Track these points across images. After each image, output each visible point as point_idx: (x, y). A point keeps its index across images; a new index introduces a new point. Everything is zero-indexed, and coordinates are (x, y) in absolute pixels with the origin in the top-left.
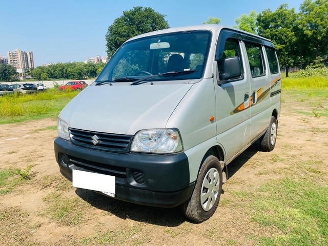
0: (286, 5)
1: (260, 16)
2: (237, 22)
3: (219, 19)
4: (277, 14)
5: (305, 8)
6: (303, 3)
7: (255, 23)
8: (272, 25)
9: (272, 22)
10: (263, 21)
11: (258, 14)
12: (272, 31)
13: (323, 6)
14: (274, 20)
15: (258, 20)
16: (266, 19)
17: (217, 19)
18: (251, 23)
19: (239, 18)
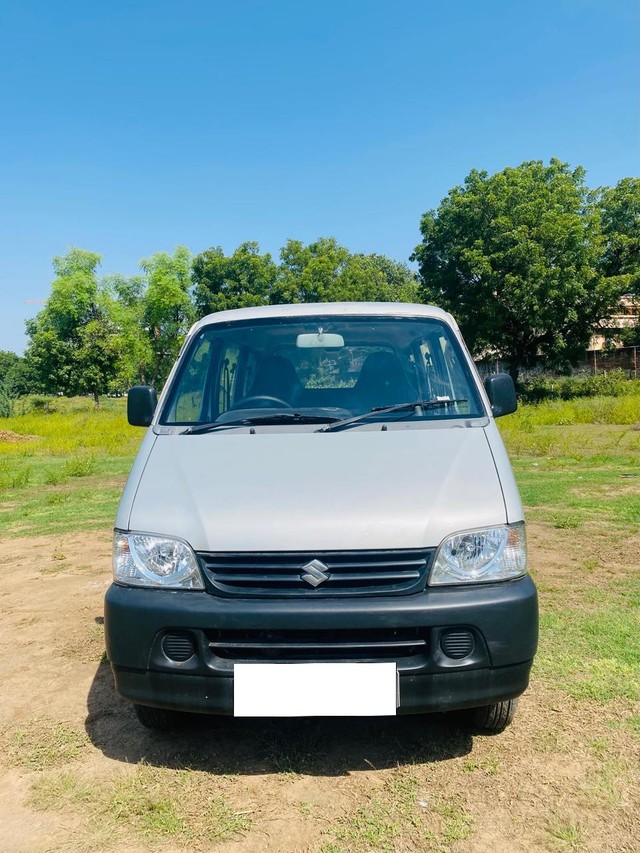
0: (254, 244)
1: (200, 261)
2: (145, 267)
3: (97, 255)
4: (236, 262)
5: (291, 257)
6: (286, 247)
7: (189, 276)
8: (227, 284)
9: (227, 278)
10: (208, 274)
11: (196, 257)
12: (228, 297)
13: (324, 258)
14: (231, 275)
15: (197, 270)
16: (215, 270)
17: (92, 255)
18: (181, 274)
19: (151, 259)
